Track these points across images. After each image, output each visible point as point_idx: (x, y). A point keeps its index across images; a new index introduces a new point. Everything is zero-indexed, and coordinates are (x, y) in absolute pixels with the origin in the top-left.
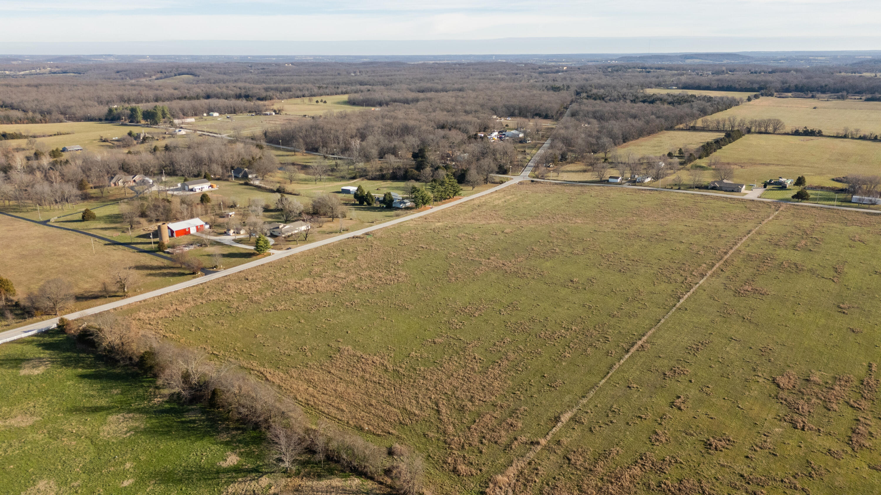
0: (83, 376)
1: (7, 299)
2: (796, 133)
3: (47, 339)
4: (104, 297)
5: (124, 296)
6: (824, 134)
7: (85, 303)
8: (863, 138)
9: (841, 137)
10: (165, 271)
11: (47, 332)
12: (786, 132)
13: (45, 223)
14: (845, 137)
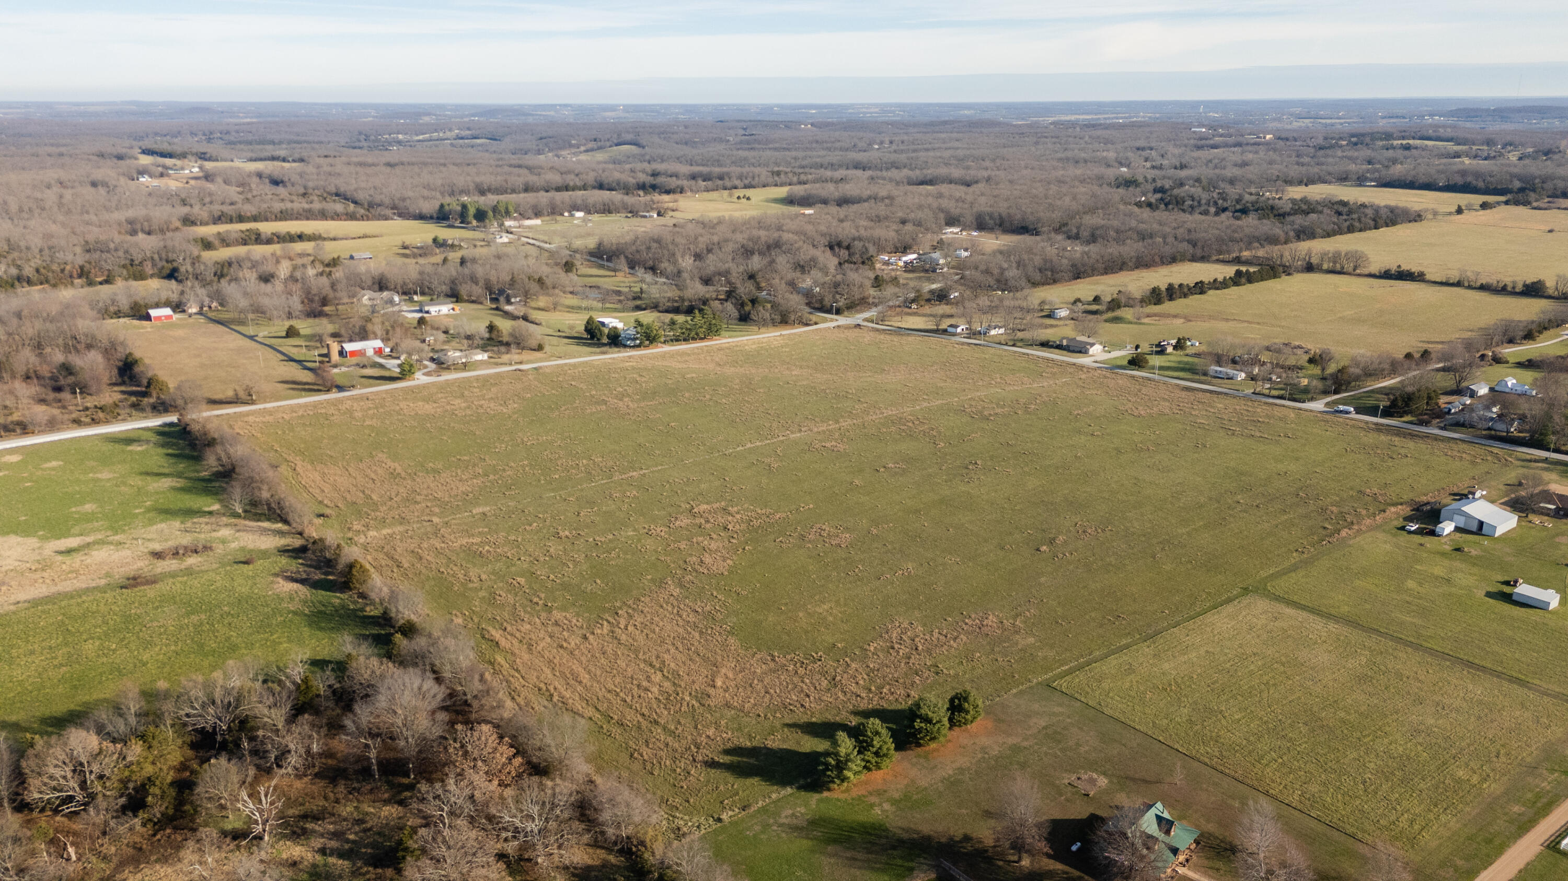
0: (168, 455)
1: (158, 398)
2: (1386, 275)
3: (167, 429)
4: (236, 403)
5: (253, 402)
6: (1428, 277)
7: (216, 406)
8: (1483, 288)
9: (1452, 285)
10: (307, 387)
11: (171, 425)
12: (1373, 272)
13: (252, 338)
14: (1458, 284)
